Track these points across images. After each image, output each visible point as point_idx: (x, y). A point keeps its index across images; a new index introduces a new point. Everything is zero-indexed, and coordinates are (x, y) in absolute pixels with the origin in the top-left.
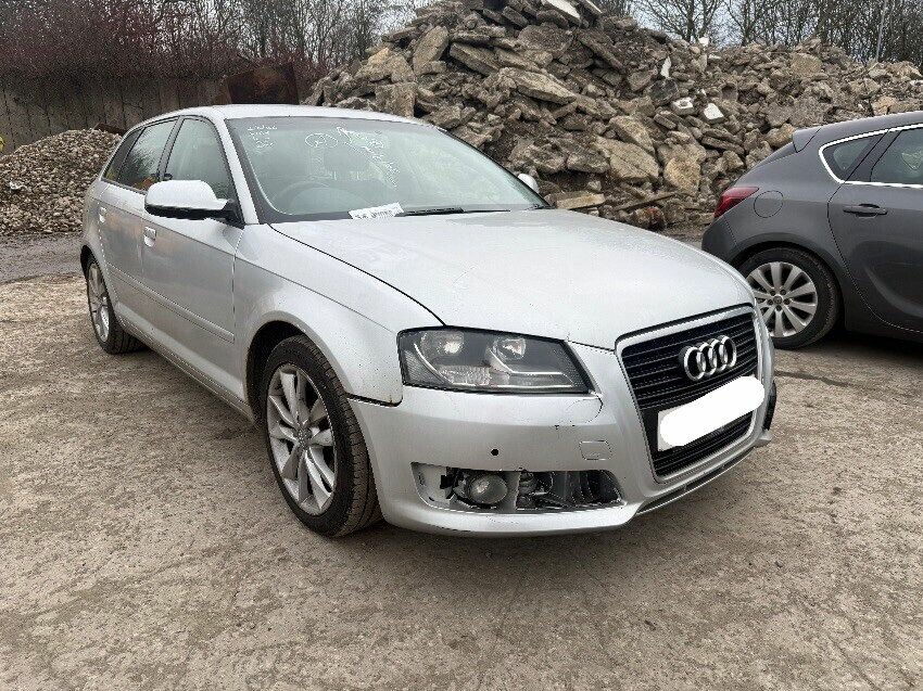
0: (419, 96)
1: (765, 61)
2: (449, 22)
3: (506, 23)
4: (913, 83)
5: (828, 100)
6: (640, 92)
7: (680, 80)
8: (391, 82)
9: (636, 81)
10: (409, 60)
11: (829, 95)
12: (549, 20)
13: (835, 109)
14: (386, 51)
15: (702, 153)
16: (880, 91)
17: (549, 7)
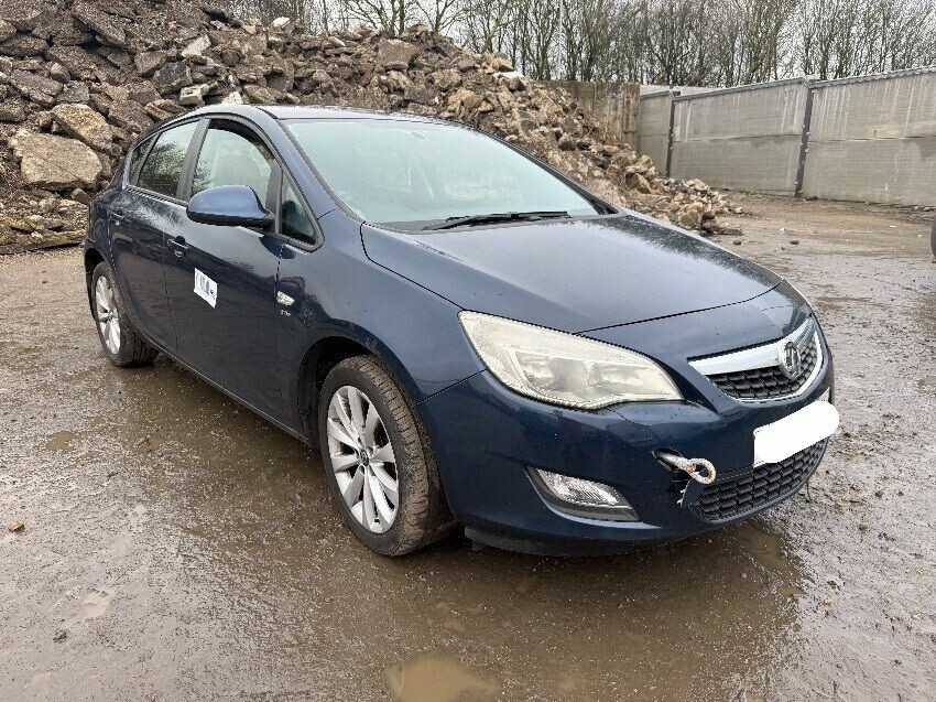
4: (496, 75)
5: (401, 91)
6: (148, 76)
7: (196, 63)
9: (145, 62)
11: (403, 86)
13: (407, 101)
16: (460, 84)
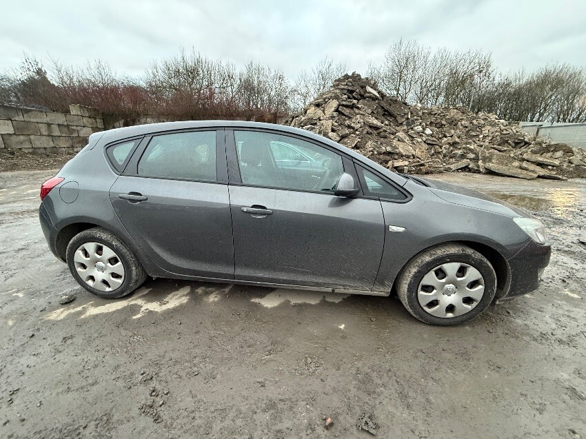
0: (333, 125)
1: (442, 113)
2: (337, 98)
3: (355, 99)
5: (467, 127)
6: (401, 124)
7: (416, 120)
8: (320, 120)
9: (400, 120)
10: (323, 111)
12: (369, 97)
14: (313, 108)
15: (427, 146)
17: (370, 93)
